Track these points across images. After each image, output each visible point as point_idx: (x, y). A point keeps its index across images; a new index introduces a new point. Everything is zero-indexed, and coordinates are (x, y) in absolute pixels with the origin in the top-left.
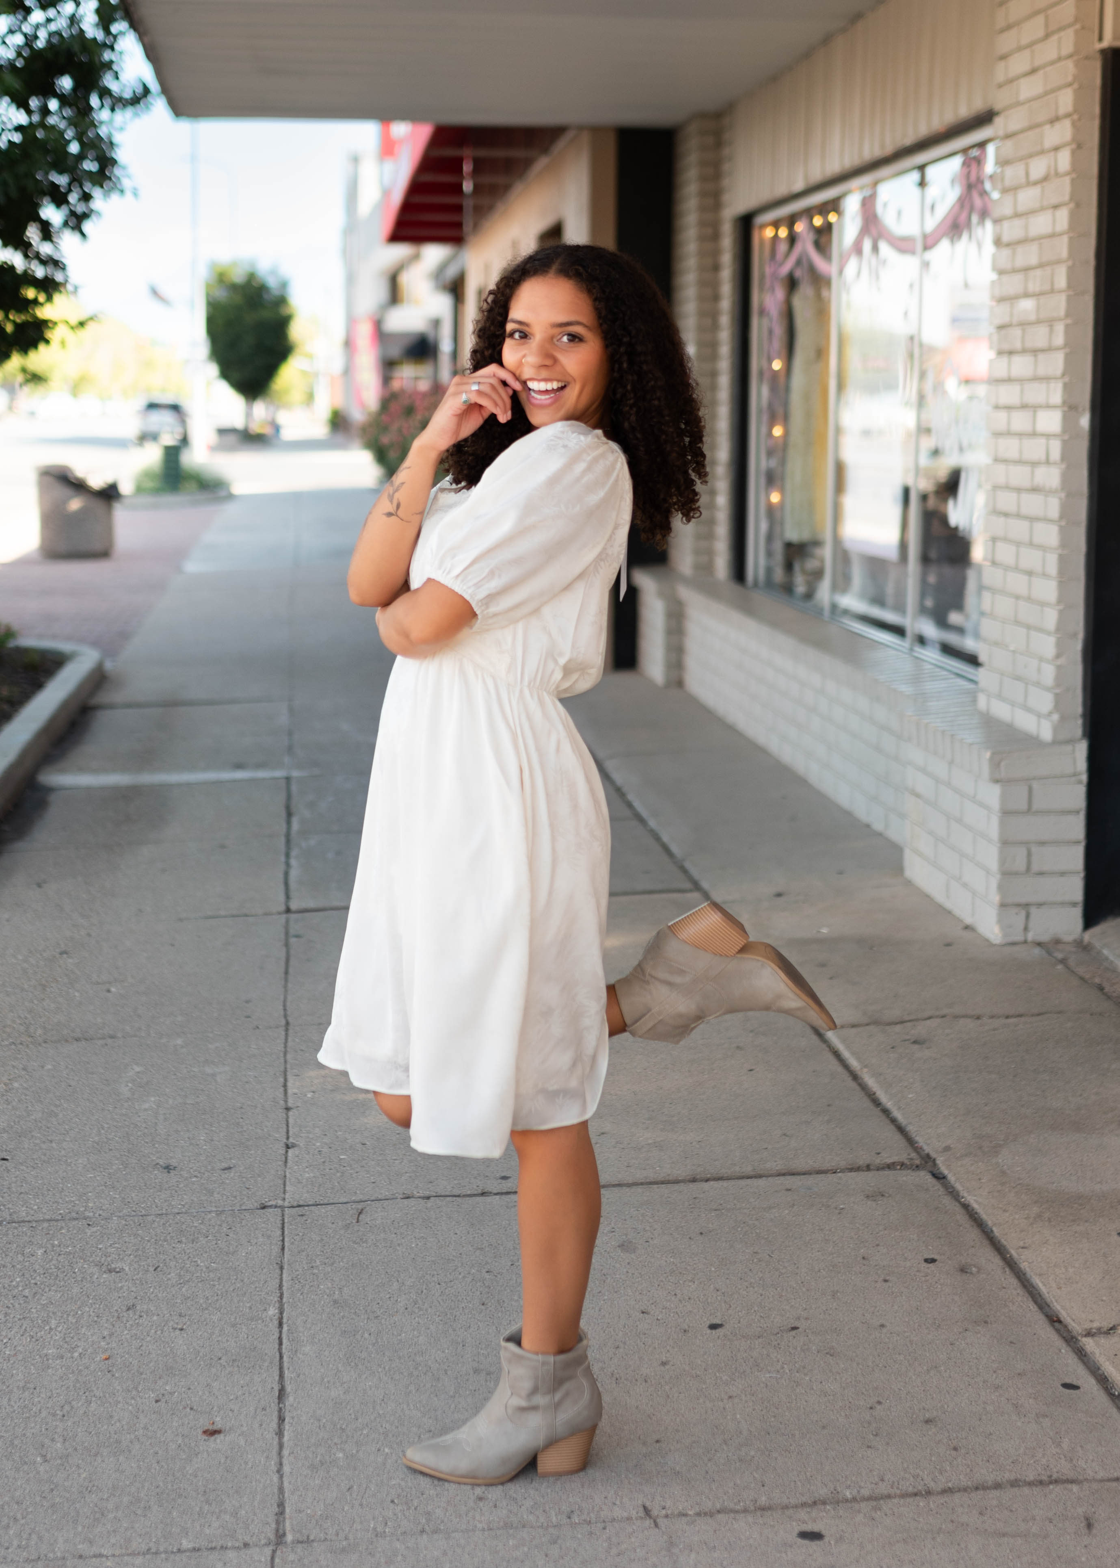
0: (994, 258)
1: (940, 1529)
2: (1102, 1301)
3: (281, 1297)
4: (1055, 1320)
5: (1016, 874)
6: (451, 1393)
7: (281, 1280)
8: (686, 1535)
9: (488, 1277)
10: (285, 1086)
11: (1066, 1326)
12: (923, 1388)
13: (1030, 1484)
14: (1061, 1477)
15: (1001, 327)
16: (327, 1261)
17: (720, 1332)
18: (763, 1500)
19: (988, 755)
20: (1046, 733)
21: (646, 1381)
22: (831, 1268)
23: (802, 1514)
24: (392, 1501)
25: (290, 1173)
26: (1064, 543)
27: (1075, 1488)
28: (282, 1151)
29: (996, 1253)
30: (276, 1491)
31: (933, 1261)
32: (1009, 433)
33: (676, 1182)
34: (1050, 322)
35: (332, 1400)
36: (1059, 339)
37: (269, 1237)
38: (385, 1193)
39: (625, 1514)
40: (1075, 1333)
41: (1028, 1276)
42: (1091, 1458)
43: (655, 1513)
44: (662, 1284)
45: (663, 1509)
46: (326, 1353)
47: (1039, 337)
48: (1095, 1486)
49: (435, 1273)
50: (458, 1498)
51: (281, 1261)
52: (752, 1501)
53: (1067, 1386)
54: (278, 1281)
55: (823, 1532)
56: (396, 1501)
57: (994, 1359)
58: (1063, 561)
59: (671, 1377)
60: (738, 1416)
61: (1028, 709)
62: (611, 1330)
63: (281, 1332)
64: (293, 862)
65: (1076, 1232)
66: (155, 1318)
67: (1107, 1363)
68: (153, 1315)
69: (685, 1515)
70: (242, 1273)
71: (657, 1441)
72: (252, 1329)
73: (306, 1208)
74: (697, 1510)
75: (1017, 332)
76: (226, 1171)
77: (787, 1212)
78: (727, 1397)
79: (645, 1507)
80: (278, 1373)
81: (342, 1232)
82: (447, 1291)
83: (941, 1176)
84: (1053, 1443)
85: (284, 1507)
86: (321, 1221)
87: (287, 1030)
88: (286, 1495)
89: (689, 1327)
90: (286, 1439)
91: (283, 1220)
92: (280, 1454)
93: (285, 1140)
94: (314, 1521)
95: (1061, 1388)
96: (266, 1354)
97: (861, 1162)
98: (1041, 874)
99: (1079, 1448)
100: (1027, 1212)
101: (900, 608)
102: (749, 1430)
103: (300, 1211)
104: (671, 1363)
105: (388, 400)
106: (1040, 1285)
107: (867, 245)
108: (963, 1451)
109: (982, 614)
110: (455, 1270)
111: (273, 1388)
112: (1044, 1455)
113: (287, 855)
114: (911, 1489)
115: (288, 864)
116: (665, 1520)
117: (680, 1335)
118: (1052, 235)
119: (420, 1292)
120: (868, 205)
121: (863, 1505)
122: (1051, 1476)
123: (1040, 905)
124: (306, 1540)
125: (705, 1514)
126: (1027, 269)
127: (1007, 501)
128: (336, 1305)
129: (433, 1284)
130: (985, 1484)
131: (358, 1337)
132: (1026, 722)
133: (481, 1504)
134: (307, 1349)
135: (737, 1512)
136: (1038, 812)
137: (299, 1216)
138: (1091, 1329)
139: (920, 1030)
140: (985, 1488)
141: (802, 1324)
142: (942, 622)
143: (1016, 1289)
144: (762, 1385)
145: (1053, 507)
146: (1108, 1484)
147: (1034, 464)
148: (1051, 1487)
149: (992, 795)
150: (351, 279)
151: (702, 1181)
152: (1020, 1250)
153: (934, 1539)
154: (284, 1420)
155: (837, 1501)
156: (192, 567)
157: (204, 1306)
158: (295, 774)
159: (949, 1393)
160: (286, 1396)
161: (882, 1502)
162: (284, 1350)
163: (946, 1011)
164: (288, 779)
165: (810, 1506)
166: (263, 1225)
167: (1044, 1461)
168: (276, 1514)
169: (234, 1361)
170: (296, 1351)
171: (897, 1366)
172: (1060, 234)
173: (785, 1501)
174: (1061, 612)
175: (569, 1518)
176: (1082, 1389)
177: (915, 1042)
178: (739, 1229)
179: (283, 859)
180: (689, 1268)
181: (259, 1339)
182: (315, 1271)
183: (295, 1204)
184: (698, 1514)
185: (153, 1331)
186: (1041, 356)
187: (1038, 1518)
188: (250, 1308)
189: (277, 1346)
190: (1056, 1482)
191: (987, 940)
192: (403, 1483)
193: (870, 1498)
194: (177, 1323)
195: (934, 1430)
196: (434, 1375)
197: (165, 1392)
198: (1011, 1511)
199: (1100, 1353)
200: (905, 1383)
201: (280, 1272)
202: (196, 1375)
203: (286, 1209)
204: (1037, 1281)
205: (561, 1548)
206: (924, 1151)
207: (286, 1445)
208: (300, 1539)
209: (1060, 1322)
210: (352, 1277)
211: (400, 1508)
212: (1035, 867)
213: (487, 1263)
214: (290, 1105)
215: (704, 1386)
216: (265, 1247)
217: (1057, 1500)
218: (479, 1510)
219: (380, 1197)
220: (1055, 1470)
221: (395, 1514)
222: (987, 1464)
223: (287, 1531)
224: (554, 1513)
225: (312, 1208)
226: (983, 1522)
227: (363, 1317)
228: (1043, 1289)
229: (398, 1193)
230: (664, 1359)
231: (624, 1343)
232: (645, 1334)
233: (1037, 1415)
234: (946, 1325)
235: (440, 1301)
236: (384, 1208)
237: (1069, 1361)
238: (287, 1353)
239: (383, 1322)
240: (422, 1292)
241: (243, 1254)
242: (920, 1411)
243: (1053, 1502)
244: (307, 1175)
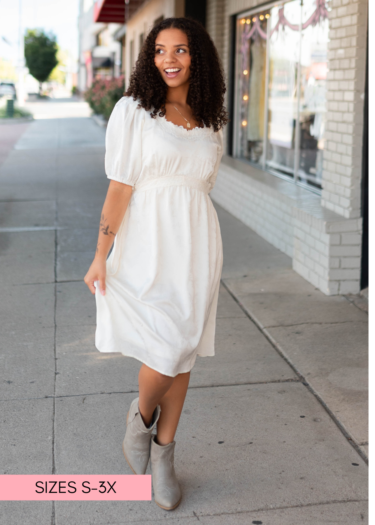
0: (329, 34)
1: (306, 519)
3: (53, 432)
4: (349, 439)
5: (335, 269)
6: (120, 469)
7: (53, 425)
8: (210, 523)
10: (55, 350)
11: (354, 442)
12: (300, 466)
13: (340, 502)
14: (352, 499)
15: (331, 60)
16: (71, 418)
17: (223, 444)
18: (239, 509)
19: (325, 223)
20: (347, 215)
21: (194, 464)
22: (265, 420)
23: (254, 514)
24: (97, 511)
25: (57, 384)
26: (354, 143)
27: (357, 503)
28: (54, 375)
29: (327, 414)
30: (51, 507)
31: (303, 417)
32: (334, 100)
33: (206, 387)
34: (350, 58)
35: (73, 472)
36: (353, 65)
37: (49, 409)
38: (94, 392)
39: (187, 515)
40: (357, 444)
41: (340, 423)
42: (363, 492)
43: (198, 515)
44: (200, 426)
45: (201, 513)
46: (71, 454)
47: (345, 64)
48: (364, 502)
49: (113, 422)
50: (122, 509)
51: (53, 418)
52: (235, 509)
53: (354, 464)
54: (52, 426)
55: (262, 521)
56: (98, 511)
57: (327, 454)
58: (354, 149)
59: (204, 462)
60: (230, 477)
61: (340, 205)
62: (181, 444)
63: (53, 446)
64: (58, 263)
65: (357, 406)
66: (4, 441)
68: (3, 439)
69: (209, 515)
70: (38, 423)
71: (199, 487)
72: (42, 445)
73: (63, 397)
74: (214, 513)
75: (337, 62)
76: (32, 383)
77: (248, 398)
78: (225, 470)
79: (194, 512)
80: (52, 462)
81: (77, 407)
82: (118, 429)
83: (306, 384)
84: (349, 486)
85: (55, 514)
86: (69, 403)
87: (55, 328)
88: (55, 509)
89: (211, 443)
91: (54, 402)
93: (55, 371)
94: (66, 519)
95: (352, 465)
96: (48, 455)
97: (276, 379)
98: (344, 269)
99: (358, 488)
100: (339, 398)
101: (292, 166)
102: (234, 482)
103: (61, 399)
104: (204, 457)
105: (95, 83)
106: (344, 426)
107: (280, 27)
108: (315, 490)
109: (323, 169)
110: (121, 421)
111: (50, 468)
112: (345, 491)
113: (56, 260)
114: (295, 505)
115: (56, 264)
116: (202, 517)
117: (207, 446)
118: (351, 25)
120: (281, 11)
121: (277, 510)
122: (348, 499)
123: (344, 280)
125: (217, 515)
126: (341, 38)
127: (333, 126)
128: (75, 435)
129: (112, 427)
130: (323, 502)
131: (83, 447)
132: (340, 211)
133: (131, 512)
134: (63, 452)
135: (229, 514)
136: (344, 245)
137: (60, 400)
138: (363, 442)
139: (299, 328)
140: (323, 504)
141: (254, 441)
142: (307, 172)
143: (335, 427)
144: (239, 465)
145: (350, 129)
147: (343, 112)
148: (348, 503)
149: (326, 238)
150: (81, 37)
151: (216, 386)
152: (337, 412)
153: (304, 523)
155: (267, 509)
156: (19, 147)
157: (23, 436)
158: (59, 228)
159: (309, 467)
160: (55, 471)
161: (284, 509)
162: (54, 453)
163: (308, 321)
164: (56, 231)
165: (257, 511)
166: (46, 404)
167: (345, 493)
168: (52, 517)
169: (35, 457)
170: (59, 453)
171: (290, 457)
172: (354, 25)
173: (248, 509)
174: (353, 169)
175: (165, 517)
176: (359, 465)
177: (297, 333)
178: (230, 405)
179: (54, 261)
180: (211, 420)
181: (45, 449)
182: (67, 422)
183: (59, 396)
184: (214, 515)
185: (3, 446)
186: (346, 72)
187: (343, 515)
188: (41, 437)
189: (52, 451)
190: (350, 501)
191: (324, 294)
192: (101, 504)
193: (280, 508)
194: (13, 443)
195: (304, 482)
196: (112, 462)
197: (8, 470)
198: (333, 512)
200: (293, 463)
201: (53, 423)
202: (20, 463)
203: (55, 398)
204: (343, 424)
206: (300, 375)
209: (351, 440)
210: (81, 424)
211: (100, 513)
212: (343, 266)
214: (57, 357)
215: (217, 466)
216: (47, 413)
217: (350, 508)
218: (130, 514)
219: (92, 393)
220: (349, 496)
221: (98, 516)
222: (324, 494)
223: (56, 523)
224: (159, 515)
225: (65, 397)
226: (322, 517)
227: (85, 440)
228: (345, 428)
229: (99, 392)
230: (201, 455)
231: (186, 449)
232: (194, 446)
233: (343, 475)
234: (308, 441)
235: (115, 433)
236: (93, 397)
237: (355, 455)
238: (56, 454)
239: (93, 441)
240: (108, 430)
241: (39, 416)
242: (299, 474)
243: (349, 509)
244: (63, 385)
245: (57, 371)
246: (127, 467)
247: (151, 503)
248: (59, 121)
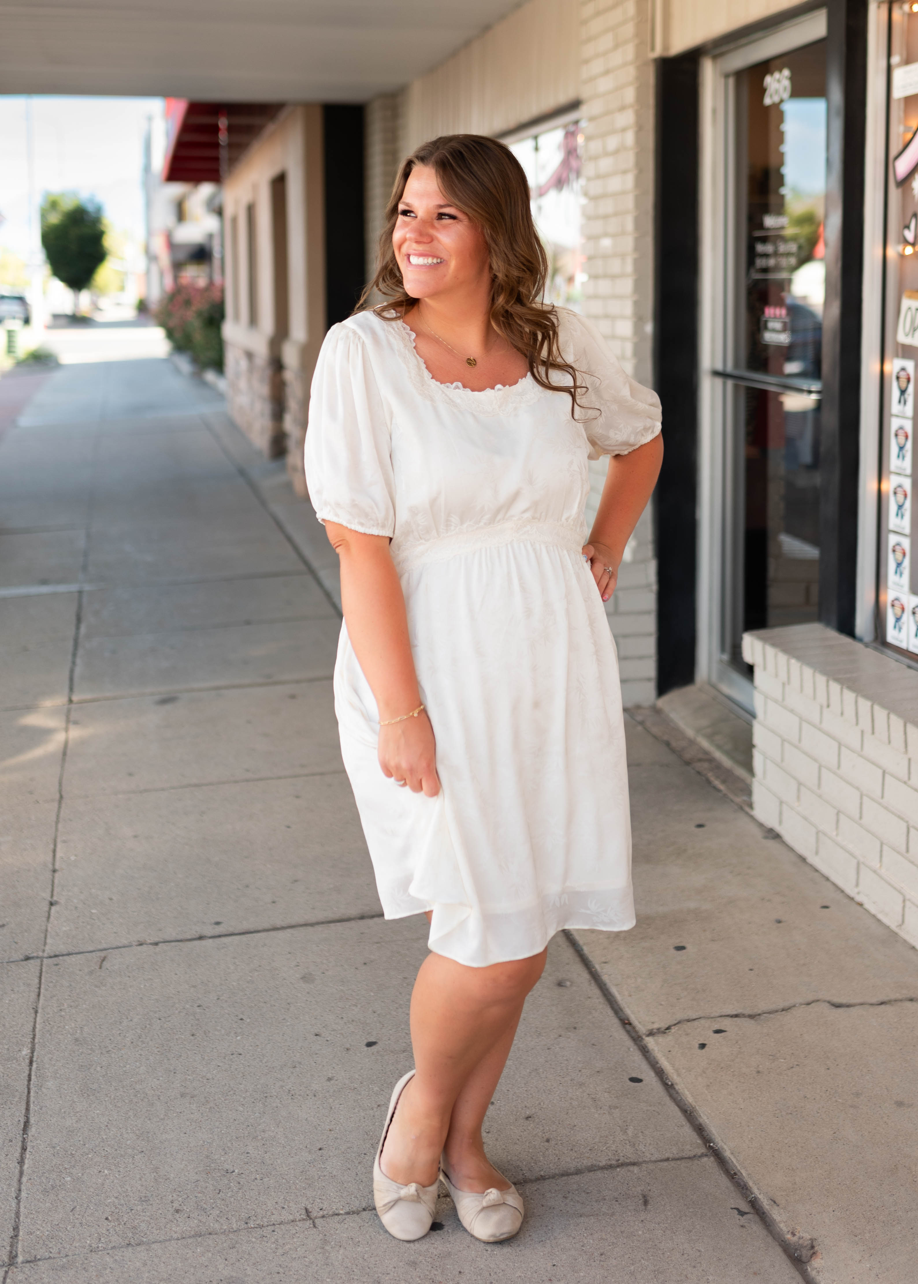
0: (584, 207)
2: (661, 1005)
3: (34, 1038)
4: (626, 1023)
6: (162, 1117)
7: (35, 1022)
8: (337, 1232)
9: (198, 1011)
10: (54, 851)
11: (634, 1028)
12: (525, 1089)
14: (626, 1160)
15: (589, 259)
17: (374, 1048)
21: (315, 1096)
24: (107, 1219)
25: (51, 928)
27: (636, 1169)
28: (46, 908)
29: (585, 969)
30: (13, 1216)
33: (348, 920)
34: (623, 256)
35: (67, 1128)
36: (629, 268)
37: (29, 985)
38: (125, 942)
39: (291, 1217)
40: (640, 1033)
41: (607, 986)
42: (649, 1142)
43: (314, 1214)
44: (332, 1009)
45: (321, 1209)
46: (65, 1087)
47: (615, 266)
48: (651, 1166)
49: (157, 1009)
50: (160, 1211)
51: (36, 1006)
53: (633, 1080)
54: (32, 1024)
55: (444, 1222)
56: (109, 1217)
57: (580, 1059)
59: (334, 1092)
62: (291, 1052)
63: (30, 1070)
64: (78, 661)
65: (643, 948)
67: (663, 1058)
69: (338, 1215)
70: (4, 1018)
71: (320, 1149)
72: (8, 1068)
73: (61, 958)
74: (347, 1209)
75: (600, 262)
78: (376, 1106)
79: (306, 1209)
80: (25, 1107)
81: (87, 977)
82: (165, 1025)
84: (621, 1131)
85: (18, 1232)
86: (71, 969)
87: (60, 802)
88: (21, 1219)
89: (351, 1045)
90: (26, 1167)
91: (41, 970)
92: (20, 1181)
93: (50, 897)
94: (41, 1242)
95: (628, 1082)
96: (17, 1090)
99: (640, 1134)
103: (55, 960)
104: (335, 1079)
105: (177, 291)
106: (616, 993)
108: (553, 1142)
110: (173, 1006)
111: (19, 1121)
112: (614, 1141)
113: (74, 655)
115: (74, 663)
116: (321, 1220)
117: (343, 1053)
118: (623, 193)
119: (143, 1026)
122: (619, 1160)
124: (34, 1259)
125: (354, 1213)
126: (606, 217)
128: (77, 1043)
129: (155, 1020)
130: (569, 1171)
131: (92, 1070)
133: (178, 1215)
134: (50, 1084)
136: (622, 614)
137: (55, 965)
138: (653, 1029)
140: (568, 1175)
143: (598, 998)
146: (661, 1163)
148: (618, 1169)
152: (603, 965)
154: (25, 1150)
156: (26, 420)
158: (86, 588)
159: (545, 1092)
160: (30, 1127)
162: (32, 1086)
164: (81, 593)
166: (25, 975)
167: (614, 1148)
168: (11, 1238)
170: (41, 1086)
172: (628, 192)
175: (247, 1223)
176: (644, 1082)
178: (394, 959)
179: (70, 658)
180: (353, 994)
181: (13, 1077)
182: (63, 1013)
183: (52, 954)
184: (348, 1213)
186: (617, 281)
187: (607, 1198)
188: (8, 1049)
189: (26, 1083)
190: (622, 1165)
192: (116, 1201)
195: (532, 1125)
196: (149, 1101)
198: (588, 1193)
199: (659, 1050)
200: (513, 1085)
201: (34, 1016)
203: (45, 960)
204: (614, 990)
205: (238, 1252)
207: (25, 1173)
208: (29, 1259)
209: (630, 1024)
210: (91, 1017)
211: (112, 1224)
213: (199, 999)
214: (57, 867)
215: (359, 1097)
216: (25, 995)
217: (622, 1181)
218: (175, 1221)
219: (120, 945)
220: (622, 1154)
221: (108, 1230)
222: (571, 1153)
223: (19, 1252)
224: (235, 1220)
225: (65, 958)
226: (566, 1205)
227: (97, 1052)
228: (618, 997)
229: (134, 941)
230: (330, 1076)
231: (300, 1063)
232: (317, 1054)
233: (610, 1107)
234: (545, 1032)
235: (160, 1034)
236: (121, 955)
237: (636, 1058)
238: (33, 1089)
239: (113, 1055)
240: (146, 1027)
241: (7, 1002)
242: (522, 1109)
243: (620, 1183)
244: (64, 929)
245: (55, 898)
246: (178, 1110)
247: (221, 1193)
248: (108, 368)
